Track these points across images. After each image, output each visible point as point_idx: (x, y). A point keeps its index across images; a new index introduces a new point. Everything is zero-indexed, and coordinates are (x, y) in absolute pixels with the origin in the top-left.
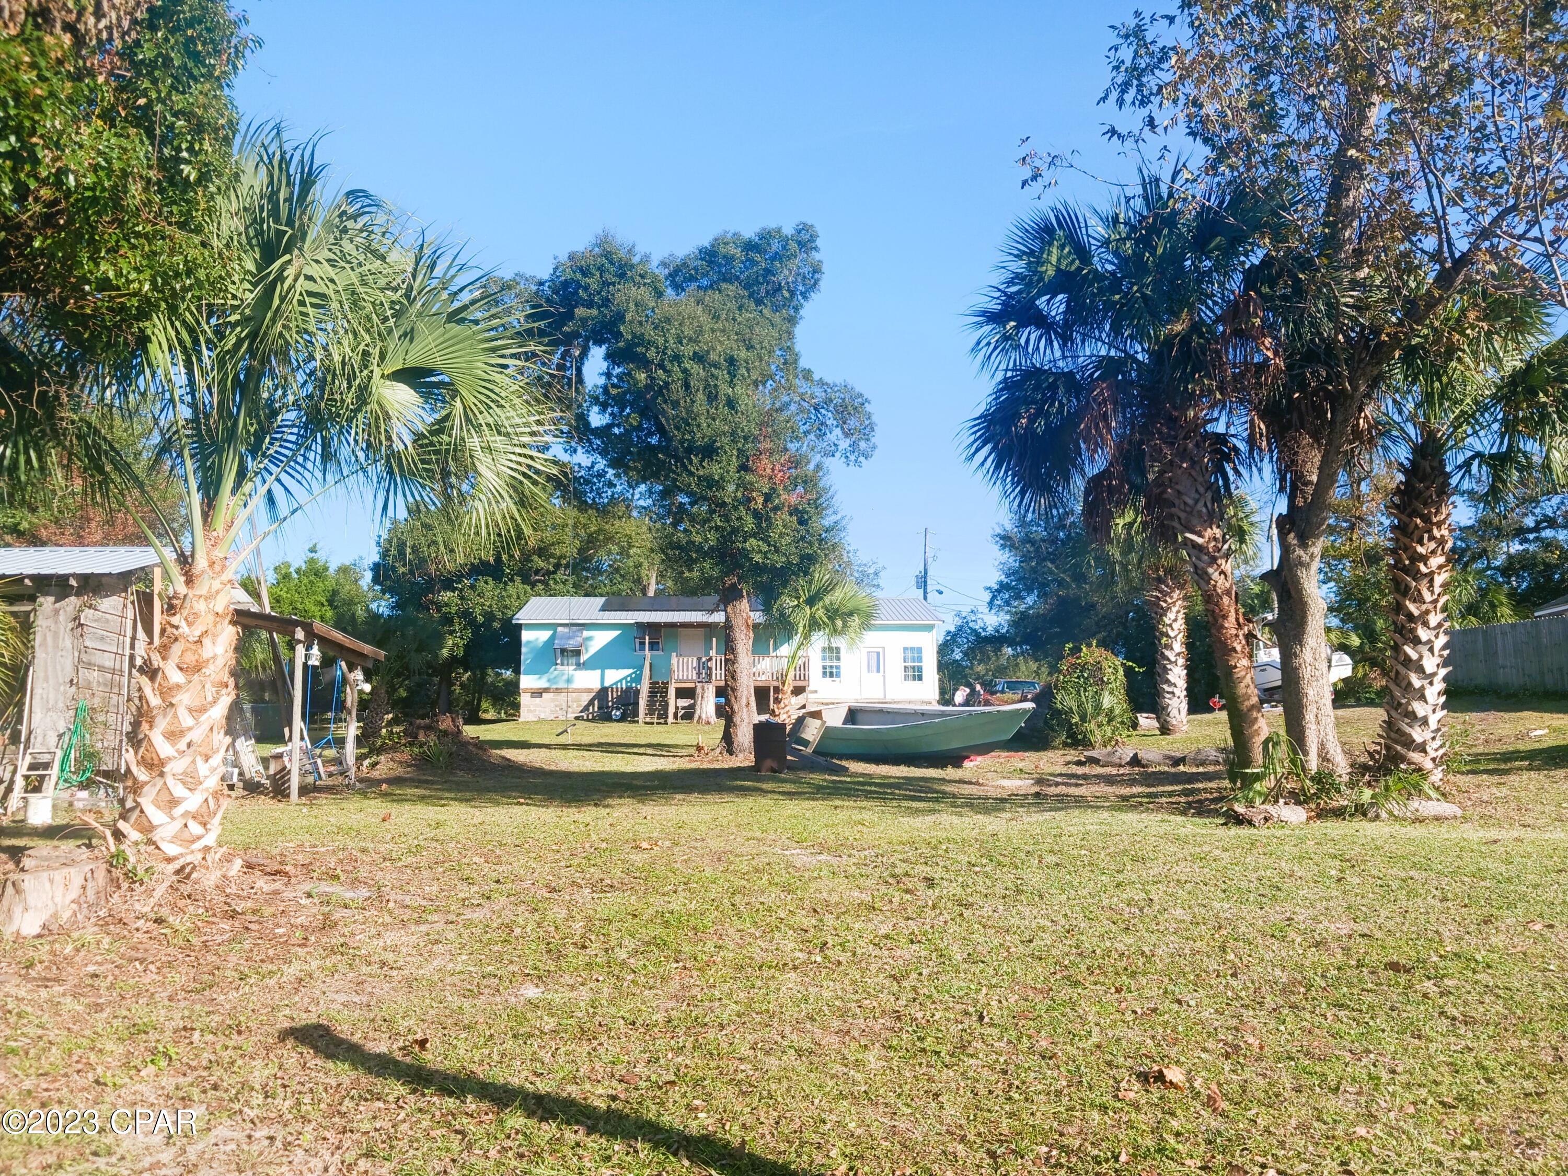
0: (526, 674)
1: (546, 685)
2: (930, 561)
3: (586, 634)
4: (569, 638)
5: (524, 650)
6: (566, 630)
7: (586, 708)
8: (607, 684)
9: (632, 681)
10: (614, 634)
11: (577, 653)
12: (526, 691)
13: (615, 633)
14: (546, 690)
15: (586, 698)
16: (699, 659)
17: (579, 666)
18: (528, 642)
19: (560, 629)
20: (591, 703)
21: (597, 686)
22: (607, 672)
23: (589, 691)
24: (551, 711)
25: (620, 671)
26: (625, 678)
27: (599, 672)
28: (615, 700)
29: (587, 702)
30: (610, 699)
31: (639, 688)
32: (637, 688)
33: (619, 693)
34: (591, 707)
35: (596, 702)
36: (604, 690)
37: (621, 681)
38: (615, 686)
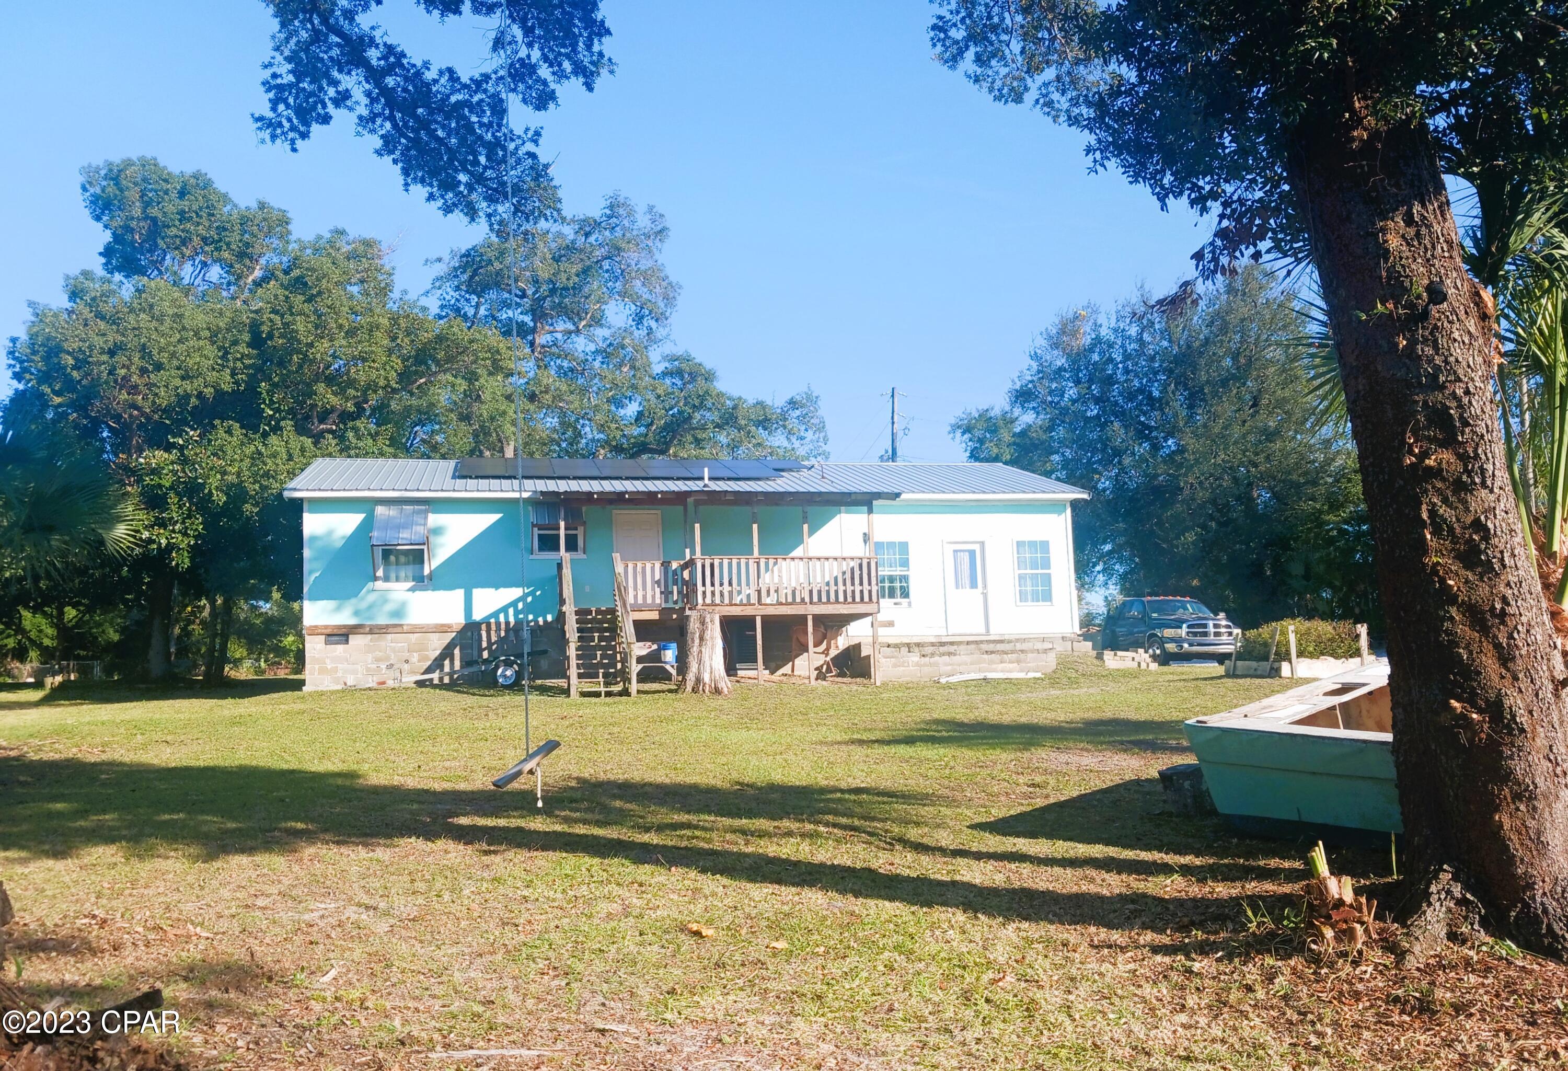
0: (314, 598)
1: (352, 621)
2: (900, 434)
3: (434, 519)
4: (399, 527)
5: (307, 553)
6: (392, 512)
7: (437, 664)
8: (477, 616)
9: (528, 609)
10: (486, 520)
11: (417, 557)
12: (314, 631)
13: (491, 518)
14: (355, 629)
15: (437, 644)
16: (666, 565)
17: (422, 582)
18: (313, 538)
19: (380, 510)
20: (447, 653)
21: (458, 619)
22: (477, 593)
23: (442, 629)
24: (368, 669)
25: (502, 590)
26: (514, 604)
27: (460, 593)
28: (494, 647)
29: (438, 653)
30: (484, 645)
31: (541, 623)
32: (537, 622)
33: (503, 634)
34: (447, 662)
35: (457, 652)
36: (471, 630)
37: (504, 609)
38: (493, 620)
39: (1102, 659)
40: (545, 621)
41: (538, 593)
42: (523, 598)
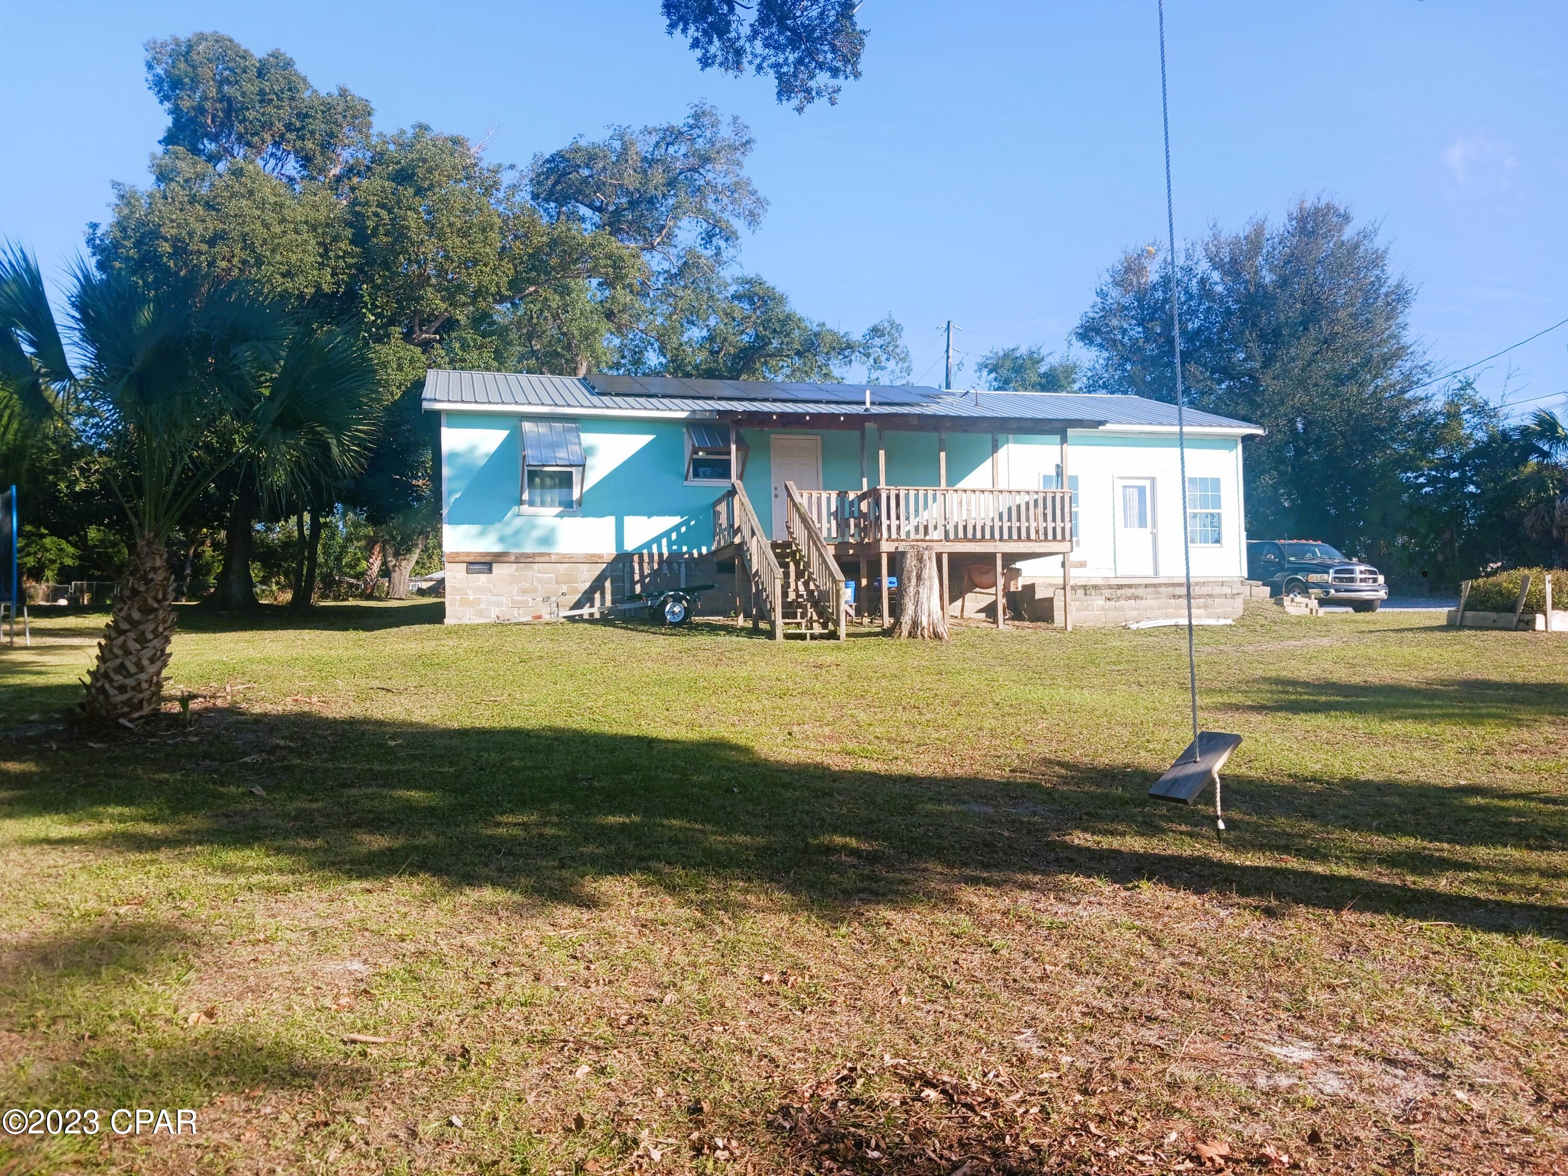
0: (456, 521)
1: (497, 548)
2: (954, 369)
3: (588, 438)
4: (553, 446)
5: (446, 471)
6: (542, 428)
7: (587, 598)
8: (629, 546)
9: (681, 540)
10: (640, 441)
11: (566, 480)
12: (456, 558)
13: (643, 440)
14: (499, 557)
15: (586, 576)
16: (842, 495)
17: (570, 507)
18: (454, 455)
19: (527, 426)
20: (597, 585)
21: (609, 550)
22: (629, 521)
23: (592, 560)
24: (513, 602)
25: (654, 518)
26: (667, 534)
27: (610, 521)
28: (647, 580)
29: (588, 585)
30: (637, 577)
31: (696, 555)
32: (691, 554)
33: (656, 566)
34: (597, 596)
35: (608, 584)
36: (623, 560)
37: (657, 540)
38: (645, 551)
39: (1282, 605)
40: (700, 554)
41: (693, 523)
42: (677, 528)
